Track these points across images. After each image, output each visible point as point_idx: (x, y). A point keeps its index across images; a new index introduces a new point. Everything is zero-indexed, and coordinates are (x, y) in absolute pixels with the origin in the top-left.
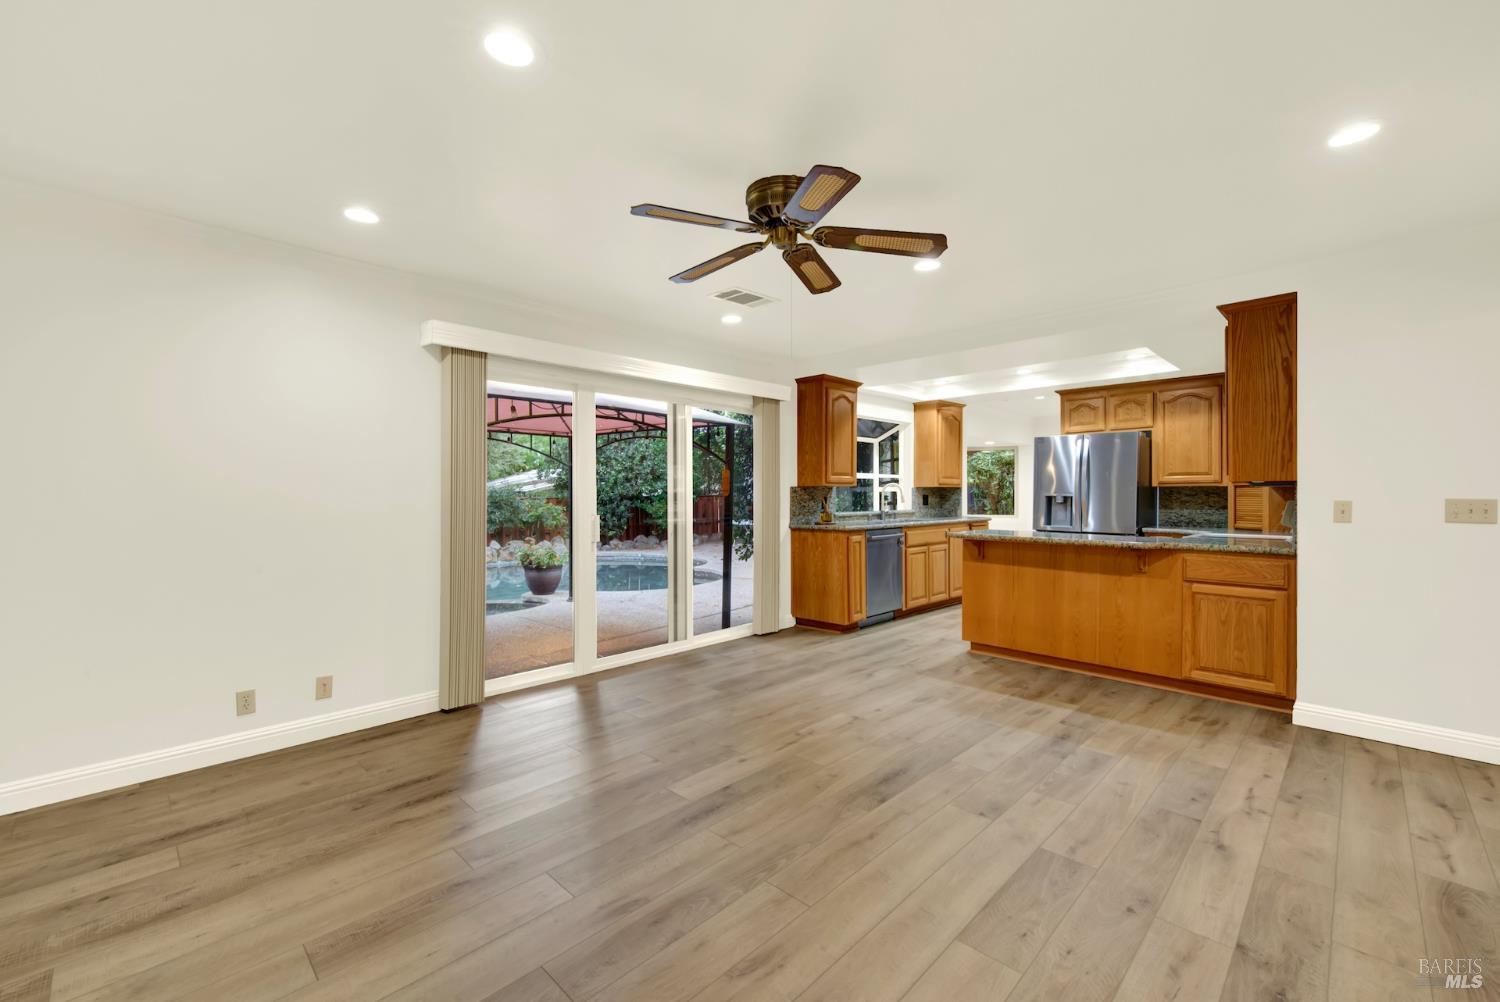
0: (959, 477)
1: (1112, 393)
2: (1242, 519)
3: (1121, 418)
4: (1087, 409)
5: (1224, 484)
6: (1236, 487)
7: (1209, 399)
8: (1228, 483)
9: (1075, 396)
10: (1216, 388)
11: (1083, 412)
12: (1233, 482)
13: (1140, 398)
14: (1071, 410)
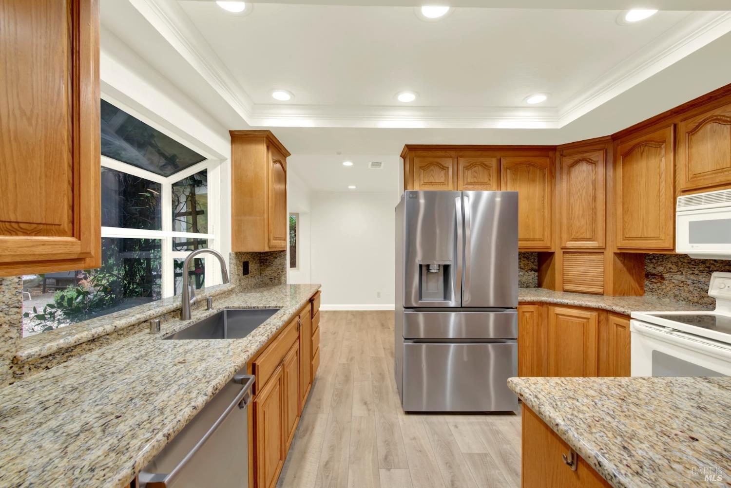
0: (285, 240)
1: (461, 153)
2: (570, 282)
3: (469, 180)
4: (437, 168)
5: (552, 250)
6: (564, 252)
7: (542, 169)
8: (555, 248)
9: (425, 153)
10: (548, 159)
11: (433, 170)
12: (562, 248)
13: (487, 161)
14: (421, 168)
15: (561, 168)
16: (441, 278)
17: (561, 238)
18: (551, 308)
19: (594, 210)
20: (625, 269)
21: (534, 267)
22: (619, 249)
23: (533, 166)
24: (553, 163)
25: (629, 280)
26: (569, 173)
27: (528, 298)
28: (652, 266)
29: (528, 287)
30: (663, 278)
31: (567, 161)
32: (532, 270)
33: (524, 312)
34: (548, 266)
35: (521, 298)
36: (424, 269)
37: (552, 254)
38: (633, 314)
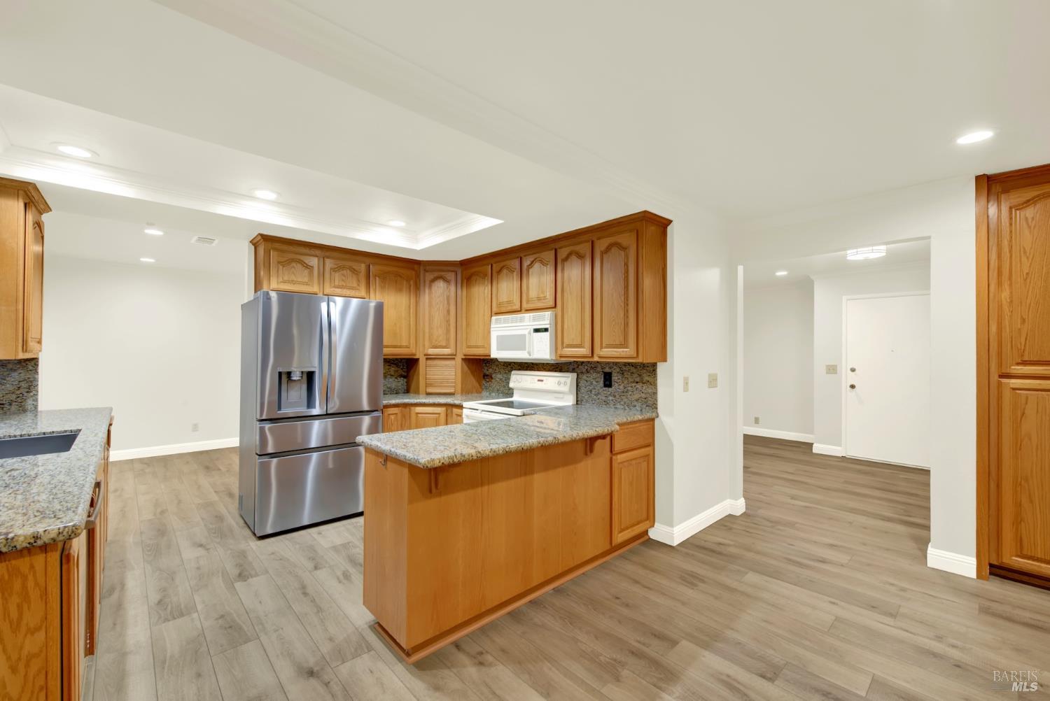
1: (327, 254)
2: (432, 385)
3: (337, 282)
4: (300, 266)
5: (417, 357)
6: (427, 359)
7: (408, 280)
8: (419, 355)
9: (285, 247)
10: (414, 273)
11: (294, 267)
12: (425, 355)
13: (355, 266)
14: (279, 262)
15: (425, 282)
16: (305, 386)
17: (424, 345)
18: (412, 408)
19: (448, 321)
20: (469, 372)
21: (403, 373)
22: (465, 355)
23: (401, 277)
24: (418, 276)
25: (472, 381)
26: (430, 287)
27: (393, 402)
28: (486, 368)
29: (397, 393)
30: (492, 378)
31: (430, 276)
32: (401, 376)
33: (389, 414)
34: (415, 372)
35: (386, 402)
36: (284, 378)
37: (417, 360)
38: (465, 404)
